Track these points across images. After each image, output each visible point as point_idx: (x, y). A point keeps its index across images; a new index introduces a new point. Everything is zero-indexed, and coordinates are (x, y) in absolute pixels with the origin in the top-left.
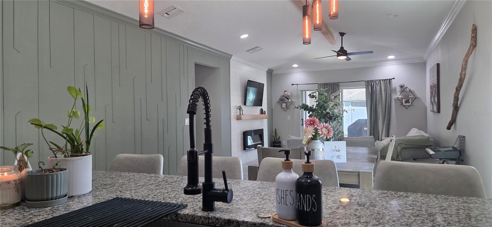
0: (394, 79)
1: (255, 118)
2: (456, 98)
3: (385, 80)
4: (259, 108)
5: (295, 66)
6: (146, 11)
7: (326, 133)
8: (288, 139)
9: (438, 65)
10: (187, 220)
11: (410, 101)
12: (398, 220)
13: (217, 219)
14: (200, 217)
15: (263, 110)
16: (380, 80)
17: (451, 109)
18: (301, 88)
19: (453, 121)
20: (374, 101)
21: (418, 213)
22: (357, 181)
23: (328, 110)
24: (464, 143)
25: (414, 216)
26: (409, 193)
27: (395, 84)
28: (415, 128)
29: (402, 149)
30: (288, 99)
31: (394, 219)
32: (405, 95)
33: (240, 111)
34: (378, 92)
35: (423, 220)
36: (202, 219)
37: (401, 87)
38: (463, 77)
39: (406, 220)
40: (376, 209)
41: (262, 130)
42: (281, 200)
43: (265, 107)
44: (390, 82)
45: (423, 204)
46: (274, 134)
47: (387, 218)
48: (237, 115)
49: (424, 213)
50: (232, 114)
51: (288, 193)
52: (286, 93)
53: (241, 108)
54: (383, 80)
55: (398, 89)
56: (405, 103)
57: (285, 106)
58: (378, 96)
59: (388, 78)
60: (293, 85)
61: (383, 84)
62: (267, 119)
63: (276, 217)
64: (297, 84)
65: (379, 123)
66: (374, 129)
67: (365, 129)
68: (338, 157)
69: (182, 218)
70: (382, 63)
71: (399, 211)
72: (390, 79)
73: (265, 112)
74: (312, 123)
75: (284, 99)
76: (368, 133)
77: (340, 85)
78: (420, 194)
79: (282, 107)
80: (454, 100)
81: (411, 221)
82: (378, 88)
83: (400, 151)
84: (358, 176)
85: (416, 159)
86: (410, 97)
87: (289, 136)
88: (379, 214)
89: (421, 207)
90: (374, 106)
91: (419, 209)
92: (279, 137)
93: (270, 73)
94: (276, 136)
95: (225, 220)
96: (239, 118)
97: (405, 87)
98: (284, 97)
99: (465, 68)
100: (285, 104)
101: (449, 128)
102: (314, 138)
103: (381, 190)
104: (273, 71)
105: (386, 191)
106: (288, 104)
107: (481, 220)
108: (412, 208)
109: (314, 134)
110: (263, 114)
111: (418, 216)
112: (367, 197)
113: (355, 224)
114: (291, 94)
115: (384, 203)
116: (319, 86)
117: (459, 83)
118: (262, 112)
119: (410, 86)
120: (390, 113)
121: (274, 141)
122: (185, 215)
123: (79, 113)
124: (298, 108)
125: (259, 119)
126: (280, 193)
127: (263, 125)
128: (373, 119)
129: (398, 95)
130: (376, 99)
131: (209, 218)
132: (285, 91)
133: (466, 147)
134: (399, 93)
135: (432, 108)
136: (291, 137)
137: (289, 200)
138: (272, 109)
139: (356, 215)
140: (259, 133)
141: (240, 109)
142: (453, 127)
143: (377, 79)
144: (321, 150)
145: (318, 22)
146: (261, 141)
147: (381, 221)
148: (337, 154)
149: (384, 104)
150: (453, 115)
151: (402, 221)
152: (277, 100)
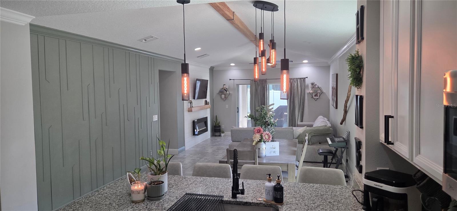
0: (307, 78)
1: (201, 108)
2: (346, 106)
3: (301, 78)
4: (204, 100)
5: (232, 64)
6: (186, 92)
7: (267, 138)
8: (232, 129)
9: (337, 75)
10: (227, 202)
11: (318, 95)
12: (310, 198)
13: (241, 202)
14: (233, 201)
15: (207, 101)
16: (297, 79)
17: (343, 112)
18: (236, 82)
19: (344, 119)
20: (293, 94)
21: (317, 194)
22: (287, 169)
23: (267, 120)
24: (350, 136)
25: (316, 196)
26: (314, 184)
27: (308, 82)
28: (321, 116)
29: (312, 137)
30: (227, 91)
31: (309, 198)
32: (315, 90)
33: (191, 104)
34: (296, 88)
35: (319, 198)
36: (234, 202)
37: (312, 84)
38: (349, 95)
39: (313, 198)
40: (302, 193)
41: (207, 118)
42: (268, 194)
43: (208, 99)
44: (304, 80)
45: (320, 190)
46: (215, 120)
47: (306, 198)
48: (188, 108)
49: (319, 195)
50: (185, 107)
51: (271, 191)
52: (225, 86)
53: (192, 102)
54: (299, 78)
55: (310, 86)
56: (315, 96)
57: (224, 97)
58: (296, 91)
59: (303, 77)
60: (231, 80)
61: (299, 81)
62: (209, 109)
63: (265, 200)
64: (234, 80)
65: (296, 111)
66: (292, 116)
67: (285, 113)
68: (274, 152)
69: (225, 202)
70: (300, 65)
71: (310, 194)
72: (304, 78)
73: (208, 102)
74: (259, 131)
75: (223, 91)
76: (288, 119)
77: (267, 81)
78: (319, 184)
79: (221, 98)
80: (344, 107)
81: (314, 198)
82: (296, 84)
83: (311, 138)
84: (287, 166)
85: (321, 143)
86: (318, 92)
87: (232, 127)
88: (303, 196)
89: (318, 192)
90: (292, 98)
91: (318, 193)
92: (219, 122)
93: (212, 70)
94: (217, 121)
95: (244, 202)
96: (190, 110)
97: (315, 84)
98: (223, 90)
99: (350, 91)
100: (224, 95)
101: (341, 124)
102: (260, 141)
103: (303, 183)
104: (214, 67)
105: (305, 184)
106: (227, 96)
107: (339, 197)
108: (315, 192)
109: (260, 139)
110: (207, 104)
111: (317, 196)
112: (297, 187)
113: (295, 201)
114: (229, 86)
115: (304, 190)
116: (252, 81)
117: (347, 99)
118: (206, 103)
119: (318, 84)
120: (304, 103)
121: (215, 125)
122: (226, 201)
123: (162, 152)
124: (247, 117)
125: (205, 109)
126: (267, 191)
127: (207, 113)
128: (291, 108)
129: (310, 90)
130: (294, 93)
131: (237, 202)
132: (224, 85)
133: (350, 139)
134: (311, 89)
135: (332, 103)
136: (234, 128)
137: (271, 193)
138: (213, 100)
139: (294, 197)
140: (204, 121)
141: (190, 103)
142: (344, 123)
143: (295, 78)
144: (264, 148)
145: (264, 70)
146: (206, 127)
147: (304, 199)
148: (274, 150)
149: (299, 97)
150: (344, 116)
151: (311, 199)
152: (218, 92)
